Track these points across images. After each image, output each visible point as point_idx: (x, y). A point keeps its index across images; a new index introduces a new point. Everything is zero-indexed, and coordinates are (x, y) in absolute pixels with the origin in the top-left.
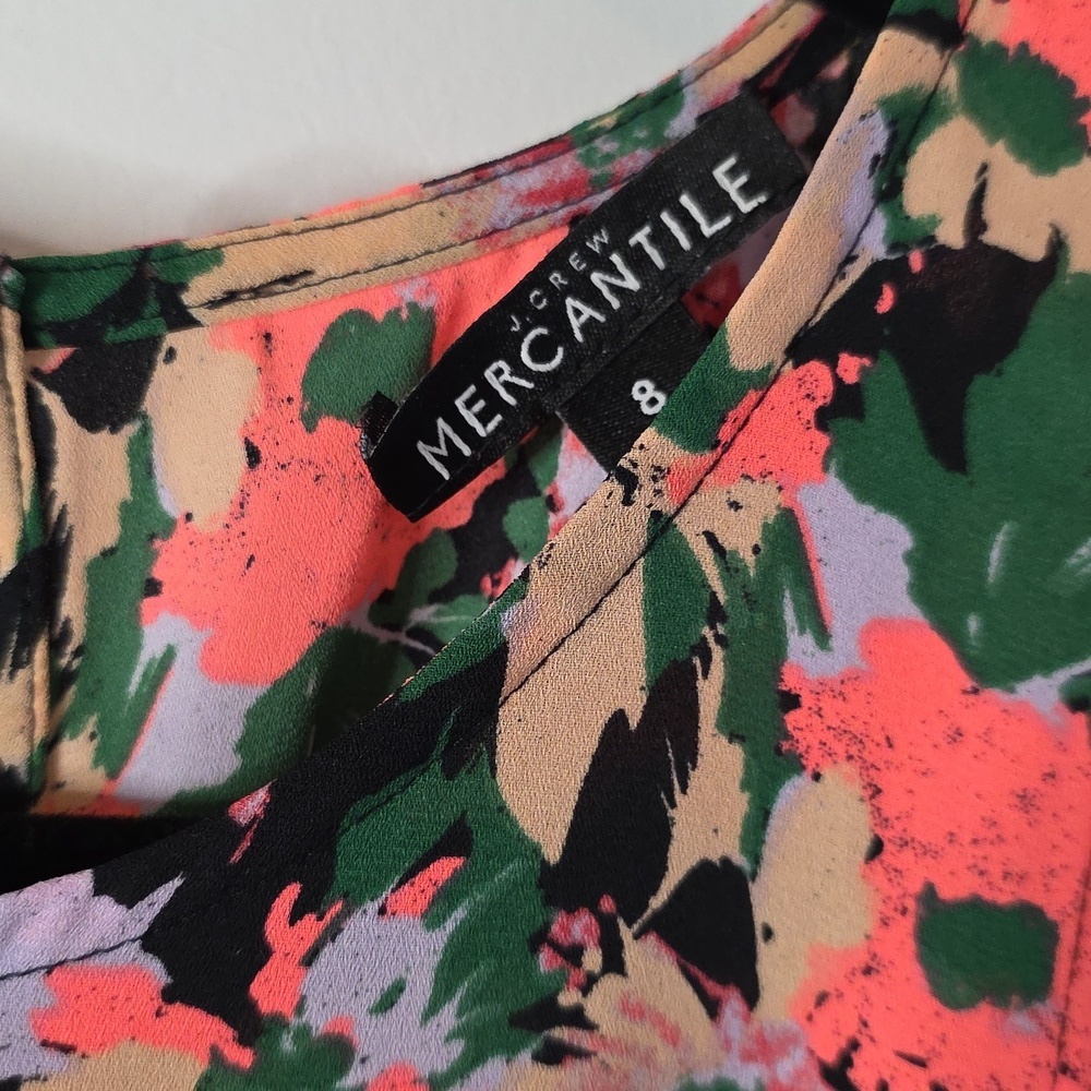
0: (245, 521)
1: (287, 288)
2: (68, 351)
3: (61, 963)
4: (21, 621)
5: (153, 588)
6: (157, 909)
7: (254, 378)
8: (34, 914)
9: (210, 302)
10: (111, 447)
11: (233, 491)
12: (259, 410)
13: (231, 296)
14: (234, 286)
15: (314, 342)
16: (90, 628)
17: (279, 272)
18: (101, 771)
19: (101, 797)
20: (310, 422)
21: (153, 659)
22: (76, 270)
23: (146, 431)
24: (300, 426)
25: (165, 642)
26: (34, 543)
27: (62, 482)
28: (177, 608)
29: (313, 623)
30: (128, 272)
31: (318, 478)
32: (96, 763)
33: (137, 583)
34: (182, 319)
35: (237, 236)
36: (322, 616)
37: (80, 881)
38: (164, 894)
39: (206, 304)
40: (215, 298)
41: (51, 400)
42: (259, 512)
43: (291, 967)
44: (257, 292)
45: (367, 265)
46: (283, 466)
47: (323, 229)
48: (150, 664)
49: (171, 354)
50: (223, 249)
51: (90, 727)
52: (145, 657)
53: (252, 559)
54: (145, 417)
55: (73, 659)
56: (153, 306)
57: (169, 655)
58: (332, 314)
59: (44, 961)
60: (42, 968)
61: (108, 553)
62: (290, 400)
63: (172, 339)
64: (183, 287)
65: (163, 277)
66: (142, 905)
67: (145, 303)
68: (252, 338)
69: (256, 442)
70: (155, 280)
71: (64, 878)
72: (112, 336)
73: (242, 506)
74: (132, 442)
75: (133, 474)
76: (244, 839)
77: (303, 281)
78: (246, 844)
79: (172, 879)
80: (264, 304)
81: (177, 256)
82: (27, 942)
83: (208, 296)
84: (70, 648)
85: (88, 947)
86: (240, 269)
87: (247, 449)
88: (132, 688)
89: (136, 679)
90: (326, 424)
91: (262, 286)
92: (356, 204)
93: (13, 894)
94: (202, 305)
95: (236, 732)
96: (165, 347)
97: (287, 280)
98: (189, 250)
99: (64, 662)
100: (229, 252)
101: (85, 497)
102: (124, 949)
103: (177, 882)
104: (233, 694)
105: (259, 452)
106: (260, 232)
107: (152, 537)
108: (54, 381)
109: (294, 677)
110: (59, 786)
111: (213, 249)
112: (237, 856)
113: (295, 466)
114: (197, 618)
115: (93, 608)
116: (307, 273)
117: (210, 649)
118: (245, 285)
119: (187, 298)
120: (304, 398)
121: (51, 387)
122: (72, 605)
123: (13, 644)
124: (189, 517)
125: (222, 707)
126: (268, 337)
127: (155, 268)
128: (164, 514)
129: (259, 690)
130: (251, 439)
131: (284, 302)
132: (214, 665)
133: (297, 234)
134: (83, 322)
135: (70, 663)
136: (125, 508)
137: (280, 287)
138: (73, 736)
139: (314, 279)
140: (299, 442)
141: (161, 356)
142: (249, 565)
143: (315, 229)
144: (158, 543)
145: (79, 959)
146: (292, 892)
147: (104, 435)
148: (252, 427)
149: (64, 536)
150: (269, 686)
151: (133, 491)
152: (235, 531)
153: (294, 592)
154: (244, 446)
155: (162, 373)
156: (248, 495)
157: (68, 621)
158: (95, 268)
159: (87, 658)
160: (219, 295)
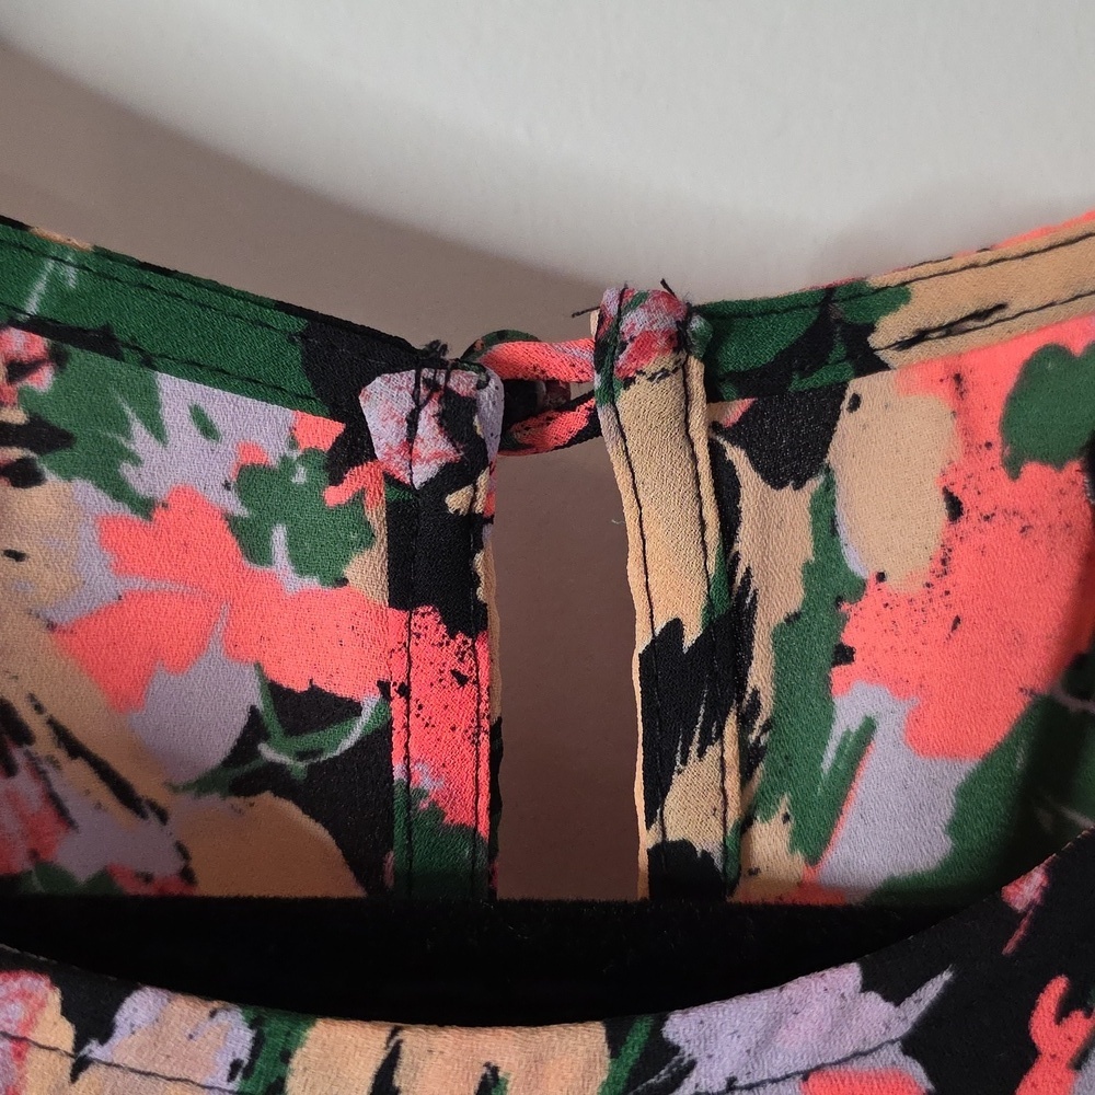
0: (948, 579)
1: (979, 324)
2: (748, 402)
3: (818, 1068)
4: (709, 693)
5: (844, 655)
6: (923, 1007)
7: (950, 424)
8: (796, 1013)
9: (897, 343)
10: (794, 504)
11: (934, 547)
12: (957, 456)
13: (921, 336)
14: (924, 325)
15: (1008, 382)
16: (778, 699)
17: (971, 309)
18: (799, 856)
19: (801, 885)
20: (1013, 467)
21: (848, 732)
22: (757, 315)
23: (829, 486)
24: (1002, 473)
25: (861, 714)
26: (720, 609)
27: (745, 543)
28: (874, 674)
29: (1021, 690)
30: (813, 314)
31: (1023, 530)
32: (792, 847)
33: (824, 650)
34: (871, 364)
35: (922, 271)
36: (1029, 683)
37: (847, 976)
38: (932, 990)
39: (894, 345)
40: (903, 338)
41: (736, 455)
42: (963, 568)
43: (1060, 1071)
44: (950, 329)
45: (1066, 295)
46: (987, 518)
47: (1012, 259)
48: (844, 739)
49: (856, 402)
50: (907, 286)
51: (783, 807)
52: (837, 731)
53: (957, 620)
54: (828, 470)
55: (761, 734)
56: (839, 351)
57: (869, 728)
58: (1026, 351)
59: (803, 1066)
60: (798, 1073)
61: (791, 619)
62: (989, 445)
63: (857, 385)
64: (871, 328)
65: (848, 318)
66: (909, 1003)
67: (830, 347)
68: (941, 380)
69: (957, 491)
70: (839, 321)
71: (827, 972)
72: (797, 384)
73: (944, 562)
74: (814, 499)
75: (815, 532)
76: (1018, 927)
77: (996, 316)
78: (1019, 933)
79: (940, 972)
80: (956, 343)
81: (860, 295)
82: (787, 1044)
83: (896, 337)
84: (759, 722)
85: (850, 1050)
86: (929, 305)
87: (946, 499)
88: (826, 765)
89: (830, 755)
90: (1031, 470)
91: (951, 324)
92: (1046, 231)
93: (775, 991)
94: (888, 347)
95: (946, 811)
96: (849, 394)
97: (979, 315)
98: (872, 288)
99: (752, 737)
100: (916, 288)
101: (768, 559)
102: (883, 1052)
103: (946, 976)
104: (941, 769)
105: (960, 503)
106: (947, 265)
107: (839, 600)
108: (737, 434)
109: (1005, 749)
110: (754, 872)
111: (899, 285)
112: (1010, 947)
113: (1000, 518)
114: (899, 686)
115: (780, 677)
116: (1001, 307)
117: (916, 719)
118: (935, 324)
119: (875, 340)
120: (1004, 445)
121: (734, 441)
122: (760, 675)
123: (700, 719)
124: (881, 577)
125: (931, 784)
126: (958, 378)
127: (838, 309)
128: (850, 574)
129: (969, 765)
130: (951, 489)
131: (976, 338)
132: (919, 739)
133: (986, 265)
134: (765, 372)
135: (758, 739)
136: (809, 570)
137: (971, 324)
138: (766, 818)
139: (1007, 313)
140: (1004, 490)
141: (845, 404)
142: (954, 628)
143: (1003, 260)
144: (845, 607)
145: (836, 1063)
146: (1058, 987)
147: (788, 490)
148: (951, 477)
149: (748, 601)
150: (978, 760)
151: (816, 550)
152: (938, 591)
153: (1001, 656)
154: (942, 497)
155: (846, 422)
156: (950, 550)
157: (756, 692)
158: (777, 313)
159: (774, 733)
160: (909, 335)
